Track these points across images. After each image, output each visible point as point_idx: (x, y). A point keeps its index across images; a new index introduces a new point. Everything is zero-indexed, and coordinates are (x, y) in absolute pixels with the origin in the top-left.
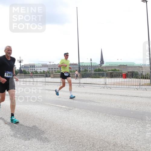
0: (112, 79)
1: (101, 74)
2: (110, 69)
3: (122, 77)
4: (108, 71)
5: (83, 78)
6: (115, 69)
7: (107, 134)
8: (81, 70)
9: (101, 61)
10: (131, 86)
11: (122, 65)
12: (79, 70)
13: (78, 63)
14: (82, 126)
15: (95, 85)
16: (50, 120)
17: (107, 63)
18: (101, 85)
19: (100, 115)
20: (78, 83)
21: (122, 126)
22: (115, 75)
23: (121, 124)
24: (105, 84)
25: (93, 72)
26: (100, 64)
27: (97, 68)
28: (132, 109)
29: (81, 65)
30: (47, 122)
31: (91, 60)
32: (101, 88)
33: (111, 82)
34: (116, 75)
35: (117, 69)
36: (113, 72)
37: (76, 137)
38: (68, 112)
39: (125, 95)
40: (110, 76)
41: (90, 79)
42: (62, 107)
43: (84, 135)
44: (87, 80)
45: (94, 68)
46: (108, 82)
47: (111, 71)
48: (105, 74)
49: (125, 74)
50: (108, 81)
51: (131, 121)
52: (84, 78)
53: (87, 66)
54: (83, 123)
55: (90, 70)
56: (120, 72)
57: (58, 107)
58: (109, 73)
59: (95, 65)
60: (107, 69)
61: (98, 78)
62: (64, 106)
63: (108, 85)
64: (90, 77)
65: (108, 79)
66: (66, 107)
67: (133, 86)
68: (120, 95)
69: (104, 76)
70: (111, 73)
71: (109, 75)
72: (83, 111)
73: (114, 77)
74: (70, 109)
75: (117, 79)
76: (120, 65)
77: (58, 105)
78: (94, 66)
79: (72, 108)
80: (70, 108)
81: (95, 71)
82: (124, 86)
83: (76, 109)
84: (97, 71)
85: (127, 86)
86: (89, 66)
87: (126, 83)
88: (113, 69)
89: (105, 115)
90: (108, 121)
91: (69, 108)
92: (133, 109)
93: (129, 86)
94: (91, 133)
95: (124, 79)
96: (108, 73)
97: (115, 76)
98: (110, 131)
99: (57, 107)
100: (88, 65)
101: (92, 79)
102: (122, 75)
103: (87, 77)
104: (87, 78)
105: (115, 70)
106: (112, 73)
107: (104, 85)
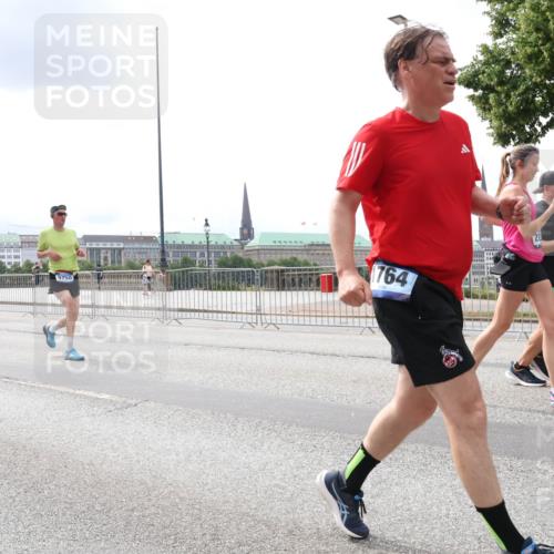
0: (283, 293)
1: (243, 276)
2: (276, 257)
3: (318, 285)
4: (268, 265)
5: (175, 289)
6: (295, 259)
7: (266, 492)
8: (170, 259)
9: (242, 229)
10: (350, 320)
11: (318, 245)
12: (163, 260)
13: (158, 235)
14: (172, 467)
15: (220, 315)
16: (53, 446)
17: (263, 234)
18: (245, 316)
19: (239, 426)
20: (159, 309)
21: (319, 464)
22: (293, 280)
23: (313, 455)
24: (259, 312)
25: (214, 269)
26: (238, 237)
27: (229, 254)
28: (352, 403)
29: (171, 242)
30: (41, 456)
31: (207, 224)
32: (242, 328)
33: (278, 305)
34: (297, 280)
35: (301, 258)
36: (288, 270)
37: (153, 510)
38: (120, 417)
39: (330, 351)
40: (275, 282)
41: (201, 292)
42: (98, 396)
43: (181, 499)
44: (192, 296)
45: (217, 253)
46: (267, 306)
47: (279, 265)
48: (257, 277)
49: (330, 277)
50: (267, 300)
51: (349, 444)
52: (180, 289)
53: (192, 246)
54: (177, 455)
55: (204, 262)
56: (310, 270)
57: (81, 396)
58: (272, 271)
59: (220, 243)
60: (264, 259)
61: (233, 289)
62: (107, 393)
63: (268, 317)
64: (201, 286)
65: (267, 293)
66: (115, 398)
67: (356, 320)
68: (312, 353)
69: (253, 283)
70: (277, 271)
71: (272, 280)
72: (177, 410)
73: (289, 286)
74: (129, 406)
75: (300, 293)
76: (312, 245)
77: (81, 392)
78: (216, 246)
79: (133, 402)
80: (130, 401)
81: (222, 264)
82: (325, 319)
83: (152, 404)
84: (230, 263)
85: (338, 319)
86: (200, 246)
87: (331, 308)
88: (287, 257)
89: (257, 425)
90: (269, 447)
91: (125, 402)
92: (357, 401)
93: (344, 320)
94: (208, 493)
95: (324, 295)
96: (266, 272)
97: (294, 285)
98: (274, 482)
99: (78, 399)
100: (197, 243)
101: (210, 292)
102: (318, 280)
103: (192, 287)
104: (192, 292)
105: (294, 262)
106: (283, 271)
107: (254, 317)
